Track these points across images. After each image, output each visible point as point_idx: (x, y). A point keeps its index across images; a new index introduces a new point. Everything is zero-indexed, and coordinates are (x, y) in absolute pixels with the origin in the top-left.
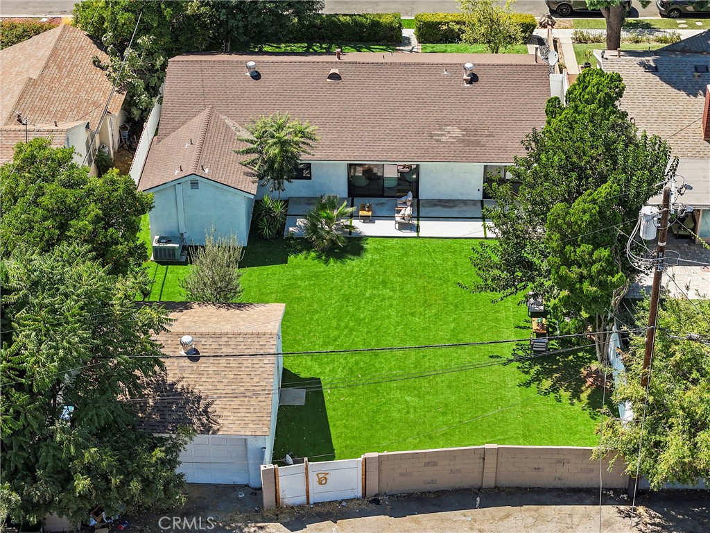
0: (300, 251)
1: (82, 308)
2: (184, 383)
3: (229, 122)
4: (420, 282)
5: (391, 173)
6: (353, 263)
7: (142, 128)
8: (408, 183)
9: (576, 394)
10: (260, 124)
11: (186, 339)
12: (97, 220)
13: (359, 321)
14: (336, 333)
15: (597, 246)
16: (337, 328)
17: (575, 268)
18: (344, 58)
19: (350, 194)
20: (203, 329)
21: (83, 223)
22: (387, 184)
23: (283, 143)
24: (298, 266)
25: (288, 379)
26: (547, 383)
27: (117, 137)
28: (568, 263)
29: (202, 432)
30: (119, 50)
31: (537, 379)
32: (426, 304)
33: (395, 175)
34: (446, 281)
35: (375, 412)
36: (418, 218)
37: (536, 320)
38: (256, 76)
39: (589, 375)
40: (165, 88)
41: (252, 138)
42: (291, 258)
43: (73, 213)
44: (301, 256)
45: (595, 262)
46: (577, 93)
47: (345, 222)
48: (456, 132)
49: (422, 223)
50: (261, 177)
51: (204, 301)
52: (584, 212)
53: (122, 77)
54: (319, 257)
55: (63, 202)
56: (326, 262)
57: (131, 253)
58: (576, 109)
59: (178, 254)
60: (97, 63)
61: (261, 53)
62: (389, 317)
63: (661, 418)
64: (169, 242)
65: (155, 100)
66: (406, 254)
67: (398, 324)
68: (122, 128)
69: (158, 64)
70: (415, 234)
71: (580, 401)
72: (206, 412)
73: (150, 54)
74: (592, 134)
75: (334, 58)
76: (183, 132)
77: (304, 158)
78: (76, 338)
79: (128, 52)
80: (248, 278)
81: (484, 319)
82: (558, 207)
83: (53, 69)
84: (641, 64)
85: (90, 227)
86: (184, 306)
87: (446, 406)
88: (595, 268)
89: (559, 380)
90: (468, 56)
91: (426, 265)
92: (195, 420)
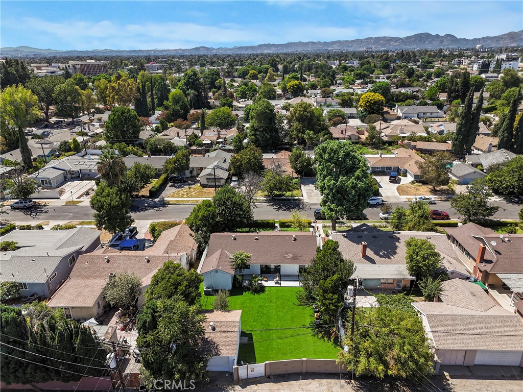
0: (247, 291)
1: (179, 318)
2: (210, 338)
3: (227, 252)
4: (281, 301)
5: (272, 266)
6: (262, 295)
7: (203, 254)
8: (277, 270)
9: (329, 339)
10: (235, 254)
11: (212, 324)
12: (187, 285)
13: (264, 314)
14: (257, 318)
15: (334, 294)
16: (257, 316)
17: (327, 301)
18: (260, 233)
19: (261, 273)
20: (217, 320)
21: (182, 287)
22: (271, 270)
23: (242, 259)
24: (246, 296)
25: (243, 334)
26: (320, 335)
27: (196, 256)
28: (326, 299)
29: (215, 355)
30: (197, 231)
31: (317, 334)
32: (284, 308)
33: (274, 267)
34: (289, 301)
35: (269, 345)
36: (280, 280)
37: (316, 314)
38: (235, 239)
39: (333, 333)
40: (210, 242)
41: (233, 258)
42: (244, 293)
43: (179, 284)
44: (247, 293)
45: (333, 299)
46: (325, 246)
47: (259, 282)
48: (291, 255)
49: (282, 282)
50: (236, 269)
51: (217, 309)
52: (330, 284)
53: (198, 239)
54: (252, 293)
55: (176, 281)
56: (254, 295)
57: (196, 295)
58: (325, 251)
59: (211, 293)
60: (191, 235)
61: (237, 232)
62: (272, 312)
63: (357, 352)
64: (209, 289)
65: (207, 245)
66: (277, 292)
67: (275, 315)
68: (197, 253)
69: (208, 235)
70: (279, 286)
71: (331, 341)
72: (217, 348)
73: (206, 232)
74: (331, 259)
75: (256, 234)
76: (214, 255)
77: (248, 263)
78: (177, 327)
79: (200, 232)
80: (231, 300)
81: (301, 313)
82: (322, 282)
83: (178, 236)
84: (342, 235)
85: (184, 288)
86: (212, 311)
87: (290, 343)
88: (334, 301)
89: (324, 334)
90: (293, 233)
91: (283, 295)
92: (213, 351)
